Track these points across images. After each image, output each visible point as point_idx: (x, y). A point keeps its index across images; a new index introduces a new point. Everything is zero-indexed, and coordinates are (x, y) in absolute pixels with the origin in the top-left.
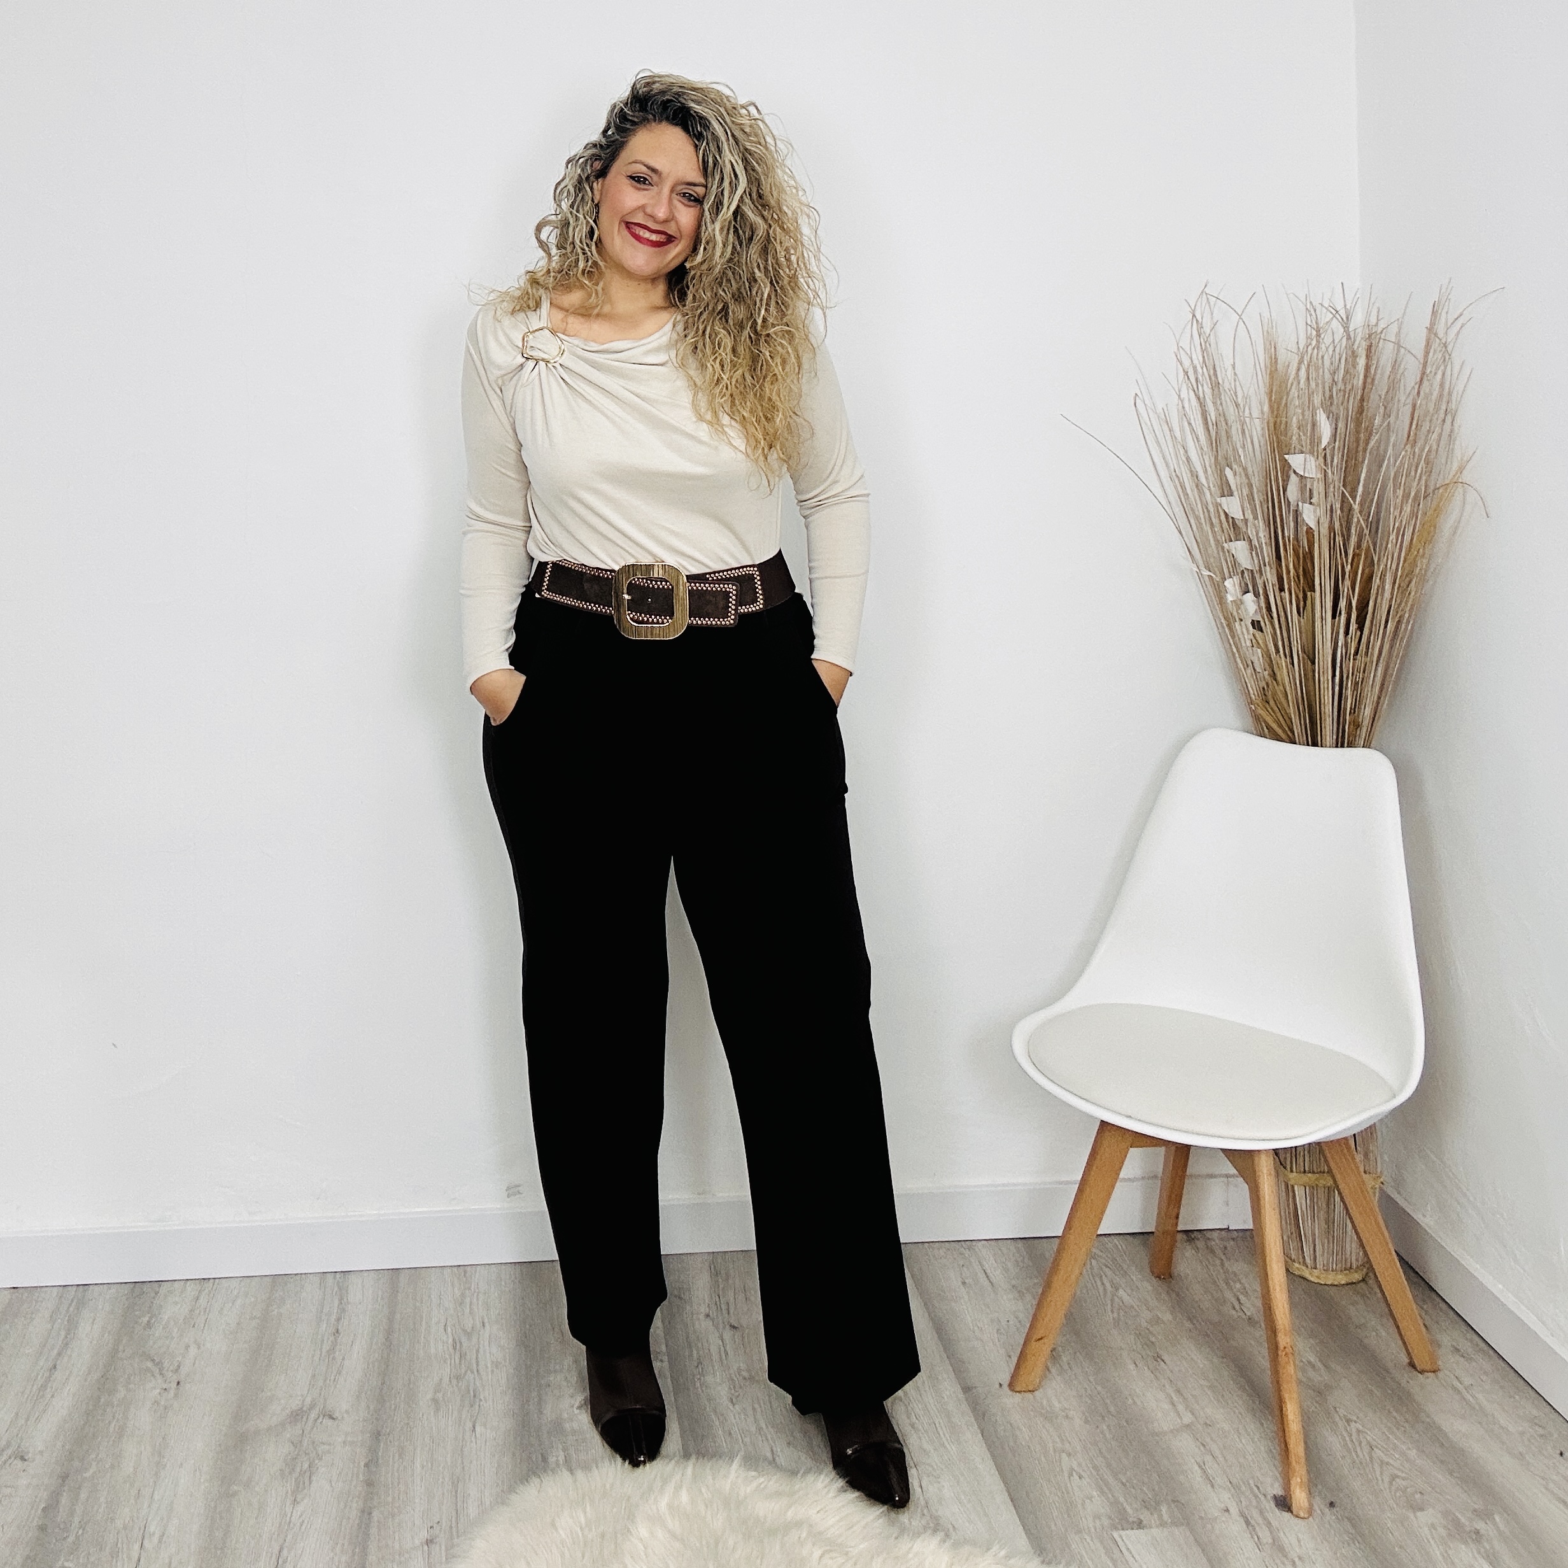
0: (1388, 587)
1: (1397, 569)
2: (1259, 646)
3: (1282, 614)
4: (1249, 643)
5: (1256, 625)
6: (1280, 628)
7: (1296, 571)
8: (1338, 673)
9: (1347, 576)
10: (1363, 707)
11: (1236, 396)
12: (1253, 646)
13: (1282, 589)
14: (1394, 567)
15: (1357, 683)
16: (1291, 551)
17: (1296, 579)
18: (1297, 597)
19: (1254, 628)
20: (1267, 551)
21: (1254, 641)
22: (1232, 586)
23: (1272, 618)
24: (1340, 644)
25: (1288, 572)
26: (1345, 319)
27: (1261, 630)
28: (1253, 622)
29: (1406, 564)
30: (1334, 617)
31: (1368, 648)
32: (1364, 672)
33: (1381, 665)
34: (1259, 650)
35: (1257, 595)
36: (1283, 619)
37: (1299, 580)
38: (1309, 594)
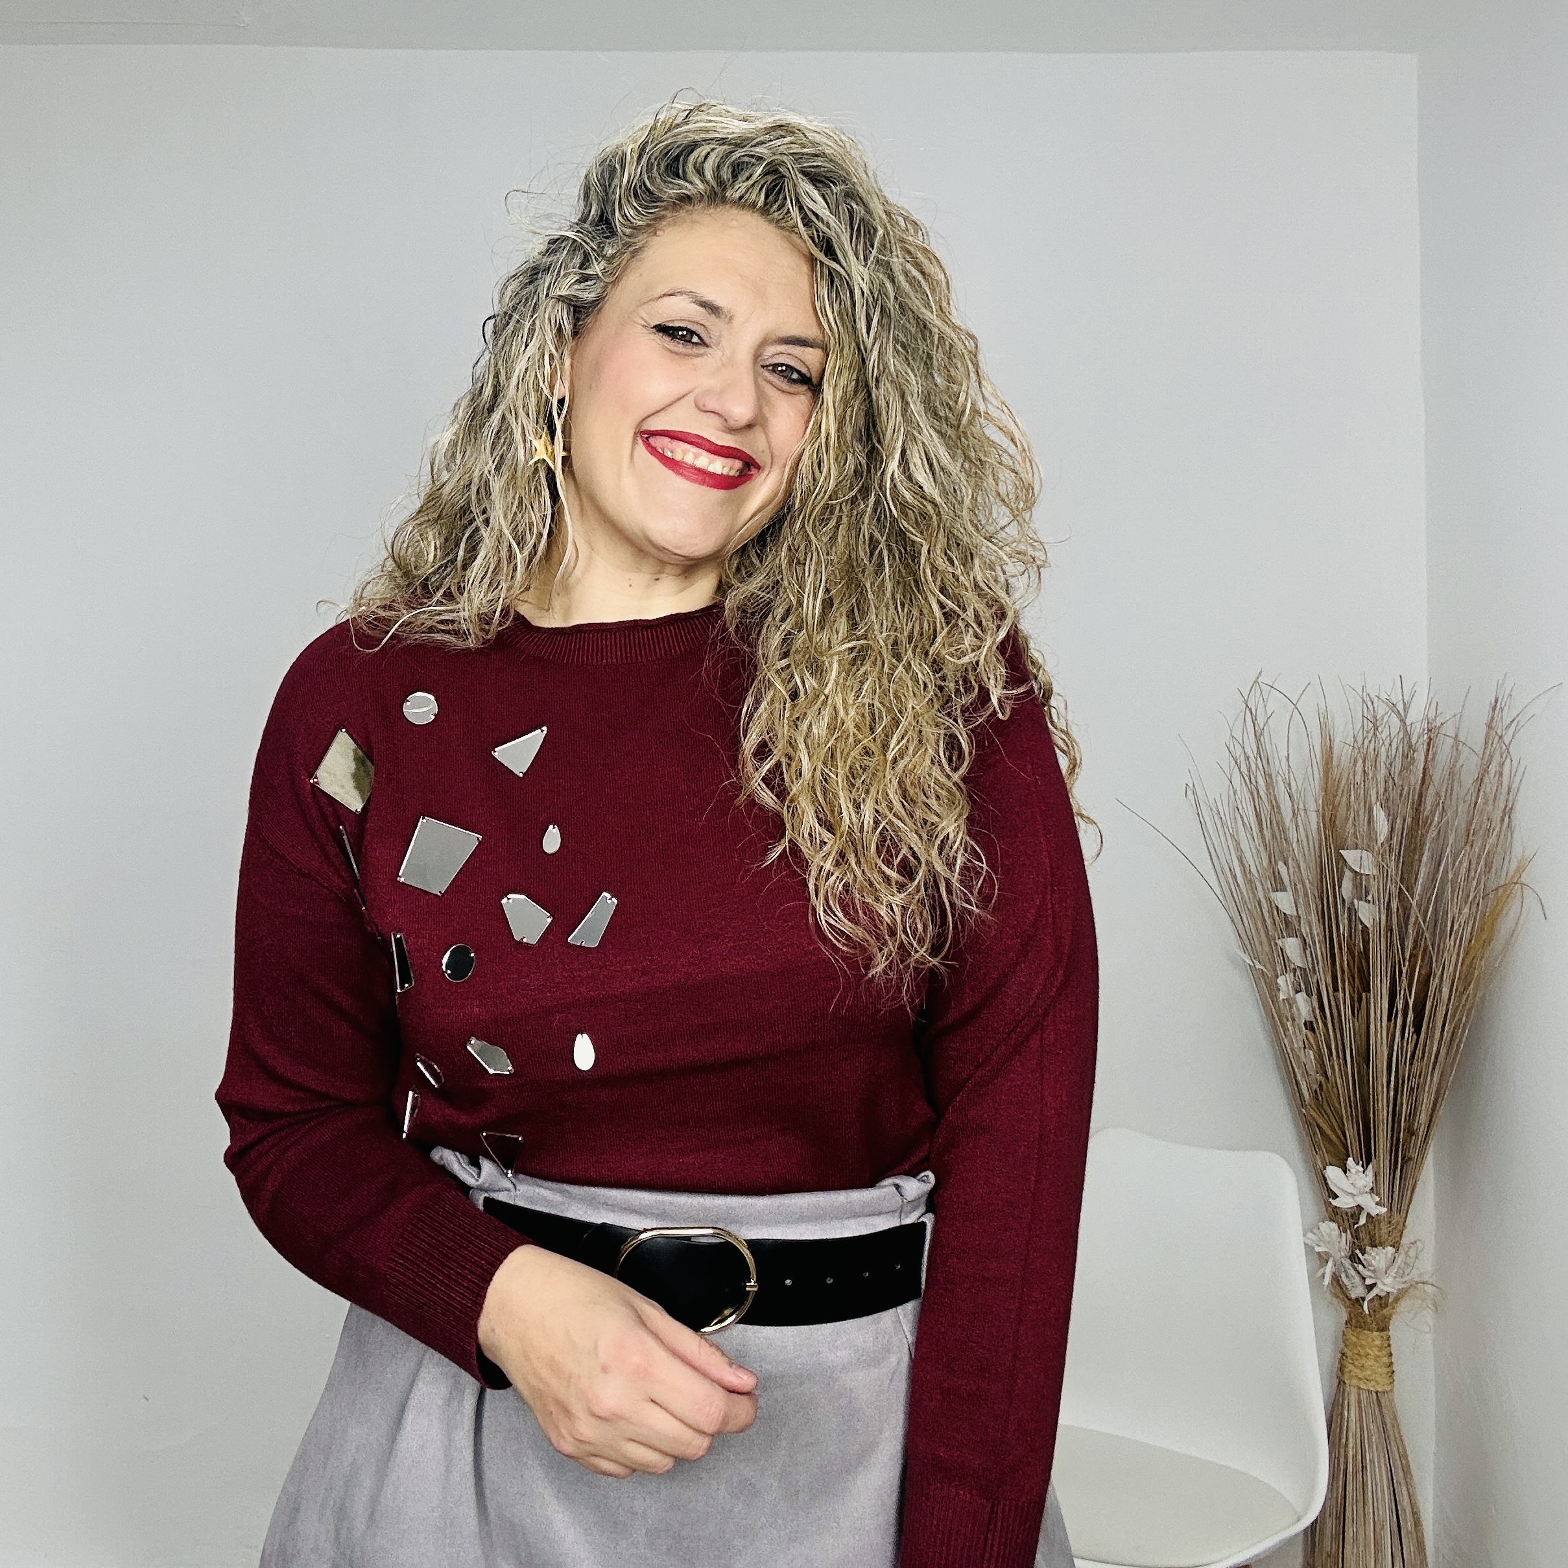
0: (1446, 991)
1: (1455, 971)
2: (1311, 1048)
3: (1336, 1014)
4: (1301, 1044)
5: (1309, 1026)
6: (1334, 1029)
7: (1350, 970)
8: (1393, 1078)
9: (1404, 975)
10: (1418, 1114)
11: (1290, 789)
12: (1305, 1048)
13: (1336, 990)
14: (1451, 969)
15: (1412, 1089)
16: (1345, 949)
17: (1351, 980)
18: (1352, 998)
19: (1306, 1028)
20: (1321, 949)
21: (1306, 1041)
22: (1285, 982)
23: (1325, 1018)
24: (1396, 1048)
25: (1343, 971)
26: (1402, 712)
27: (1314, 1032)
28: (1305, 1024)
29: (1464, 967)
30: (1389, 1020)
31: (1424, 1053)
32: (1420, 1077)
33: (1437, 1071)
34: (1311, 1052)
35: (1309, 994)
36: (1336, 1020)
37: (1354, 981)
38: (1364, 994)
